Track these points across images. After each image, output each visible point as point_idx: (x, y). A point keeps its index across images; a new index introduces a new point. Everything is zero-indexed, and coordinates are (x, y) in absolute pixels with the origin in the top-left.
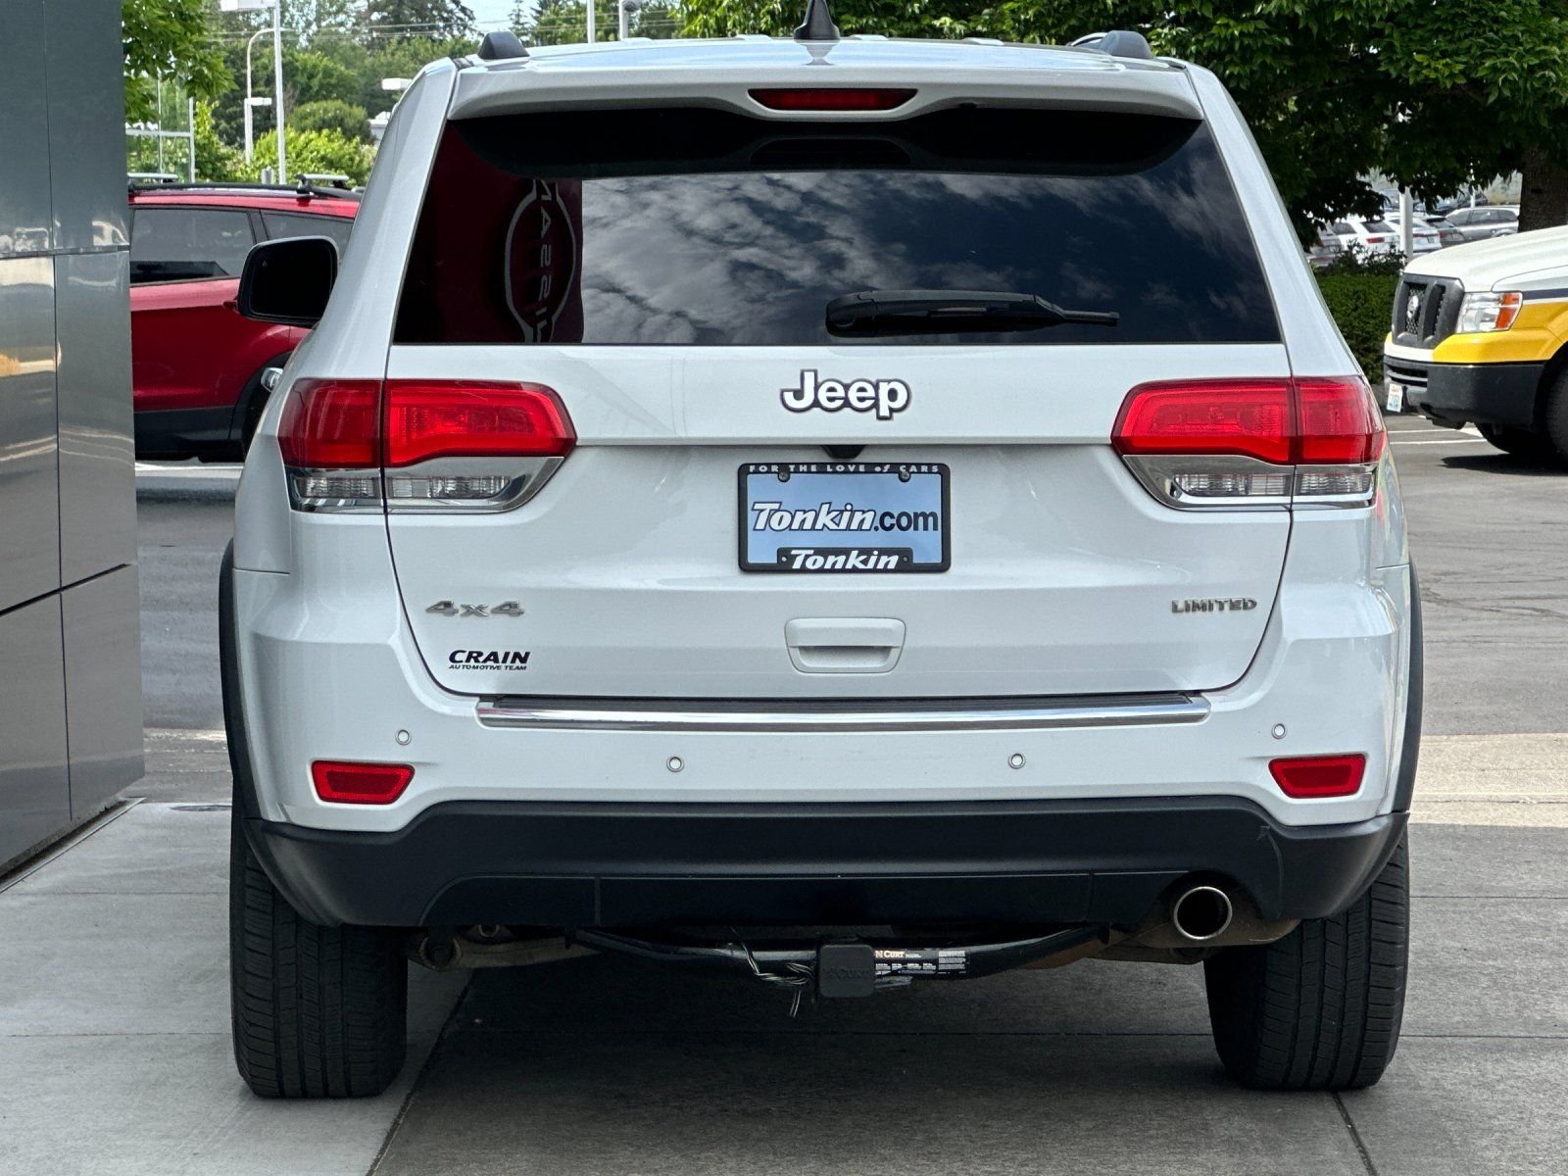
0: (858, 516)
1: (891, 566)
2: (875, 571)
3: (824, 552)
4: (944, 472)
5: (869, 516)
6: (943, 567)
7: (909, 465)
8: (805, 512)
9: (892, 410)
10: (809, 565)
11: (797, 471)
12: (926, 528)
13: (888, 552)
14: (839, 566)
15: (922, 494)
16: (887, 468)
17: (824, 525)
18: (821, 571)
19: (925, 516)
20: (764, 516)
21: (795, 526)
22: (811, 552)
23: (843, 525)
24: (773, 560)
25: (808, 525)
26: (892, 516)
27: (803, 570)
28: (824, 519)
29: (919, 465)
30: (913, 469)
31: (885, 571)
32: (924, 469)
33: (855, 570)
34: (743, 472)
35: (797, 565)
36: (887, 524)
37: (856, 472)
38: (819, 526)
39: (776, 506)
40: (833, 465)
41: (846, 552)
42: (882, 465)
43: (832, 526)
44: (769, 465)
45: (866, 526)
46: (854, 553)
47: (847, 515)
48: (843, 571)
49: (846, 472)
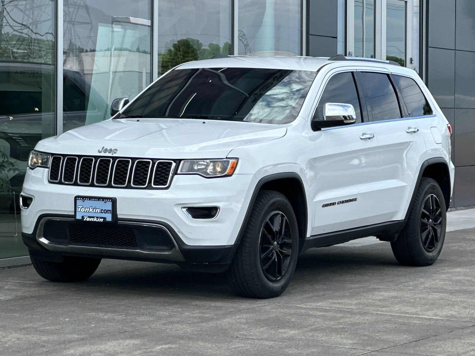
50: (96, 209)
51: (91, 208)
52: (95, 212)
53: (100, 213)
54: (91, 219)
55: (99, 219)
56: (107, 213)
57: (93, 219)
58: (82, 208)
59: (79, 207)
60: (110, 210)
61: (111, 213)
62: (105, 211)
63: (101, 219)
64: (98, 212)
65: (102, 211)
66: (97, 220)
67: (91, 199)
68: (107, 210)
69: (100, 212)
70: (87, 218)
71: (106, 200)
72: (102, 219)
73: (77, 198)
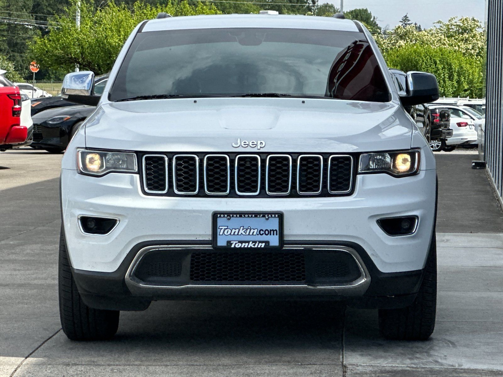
50: (250, 229)
51: (242, 228)
52: (249, 234)
53: (258, 235)
54: (244, 244)
55: (257, 244)
56: (270, 235)
57: (247, 244)
58: (226, 229)
59: (220, 227)
60: (276, 230)
61: (277, 235)
62: (267, 232)
63: (260, 244)
64: (255, 234)
65: (262, 232)
66: (254, 245)
67: (243, 216)
68: (271, 230)
69: (258, 233)
70: (236, 243)
71: (270, 216)
72: (263, 244)
73: (219, 216)
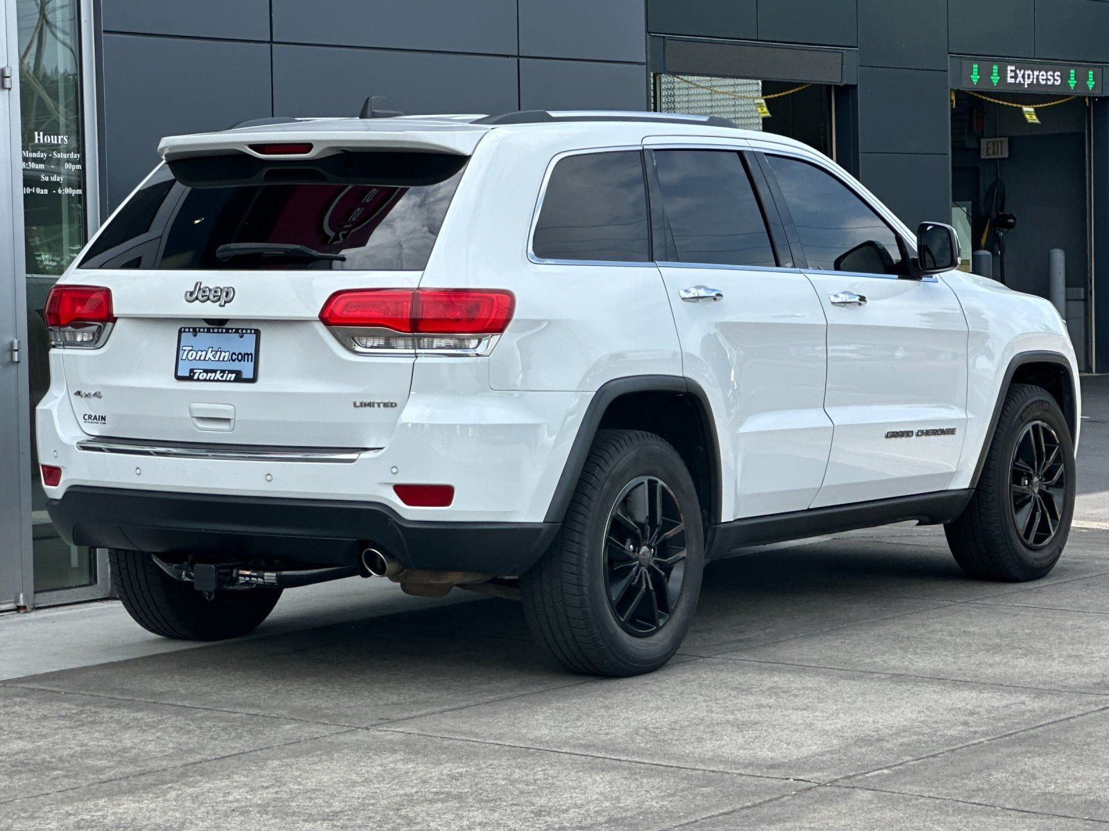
0: (223, 354)
1: (232, 379)
2: (226, 381)
3: (206, 371)
4: (257, 333)
5: (227, 354)
6: (253, 380)
7: (242, 329)
8: (202, 351)
9: (225, 302)
10: (201, 378)
11: (199, 331)
12: (248, 361)
13: (231, 372)
14: (212, 378)
15: (247, 344)
16: (234, 330)
17: (209, 358)
18: (205, 380)
19: (248, 354)
20: (186, 352)
21: (197, 358)
22: (202, 371)
23: (217, 359)
24: (188, 375)
25: (202, 358)
26: (235, 354)
27: (198, 380)
28: (210, 355)
29: (246, 330)
30: (244, 331)
31: (230, 381)
32: (249, 331)
33: (218, 380)
34: (180, 332)
35: (196, 377)
36: (234, 358)
37: (222, 332)
38: (207, 359)
39: (190, 348)
40: (213, 329)
41: (215, 371)
42: (232, 329)
43: (213, 359)
44: (189, 328)
45: (226, 359)
46: (219, 372)
47: (219, 353)
48: (214, 381)
49: (218, 332)
